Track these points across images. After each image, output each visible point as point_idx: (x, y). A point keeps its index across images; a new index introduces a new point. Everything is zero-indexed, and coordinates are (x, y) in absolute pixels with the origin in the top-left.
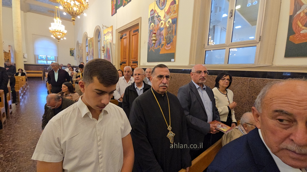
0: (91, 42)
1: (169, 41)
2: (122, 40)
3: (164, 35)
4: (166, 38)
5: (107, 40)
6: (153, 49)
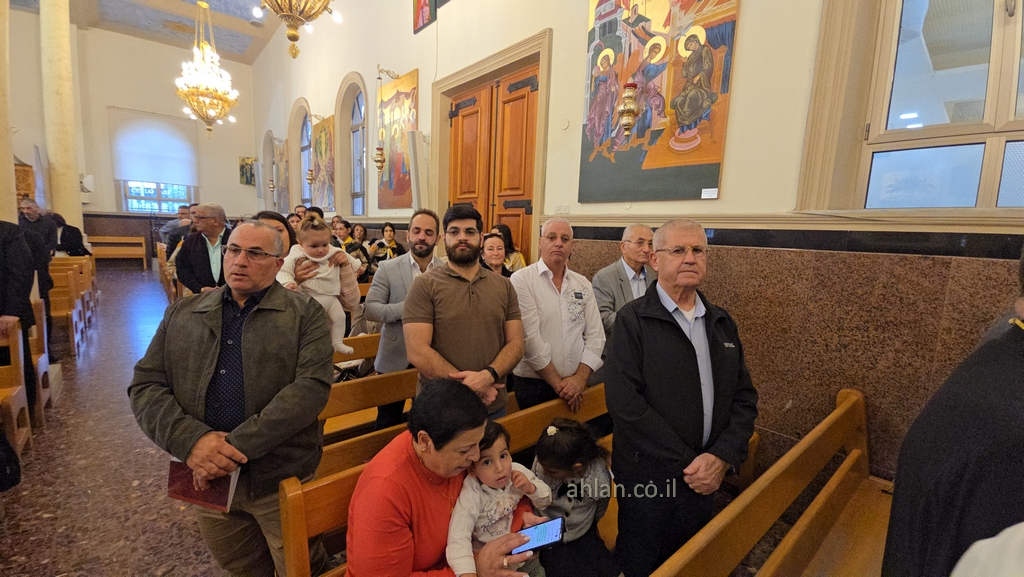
1: (694, 118)
2: (457, 121)
3: (664, 94)
4: (674, 106)
5: (392, 124)
6: (610, 150)
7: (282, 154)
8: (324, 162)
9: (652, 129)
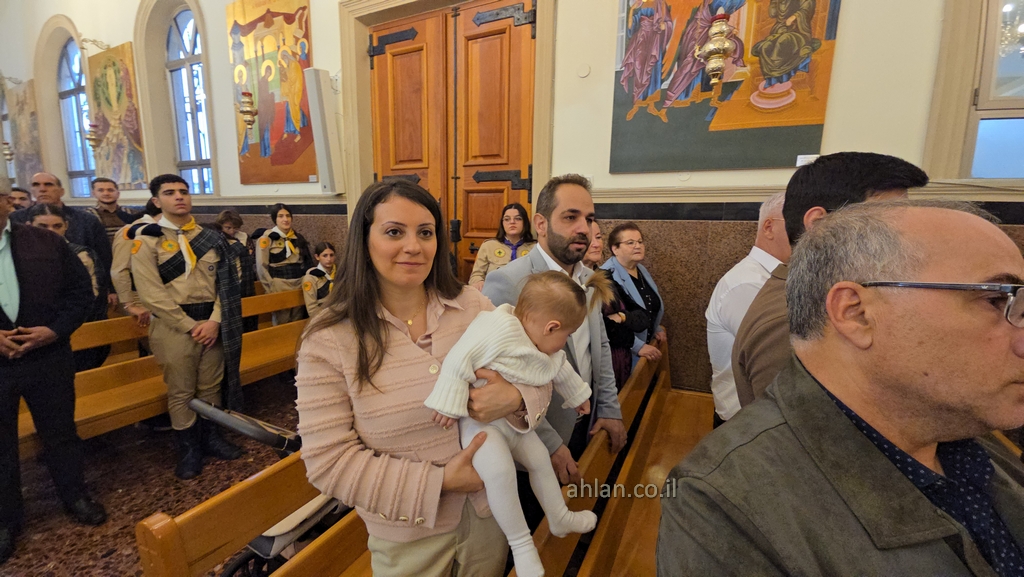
0: (110, 72)
2: (383, 67)
4: (757, 53)
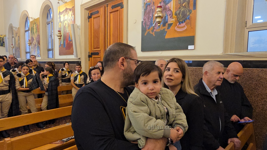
0: (35, 25)
2: (91, 20)
3: (172, 10)
4: (176, 15)
5: (64, 21)
6: (153, 31)
7: (17, 34)
8: (35, 36)
9: (168, 23)
